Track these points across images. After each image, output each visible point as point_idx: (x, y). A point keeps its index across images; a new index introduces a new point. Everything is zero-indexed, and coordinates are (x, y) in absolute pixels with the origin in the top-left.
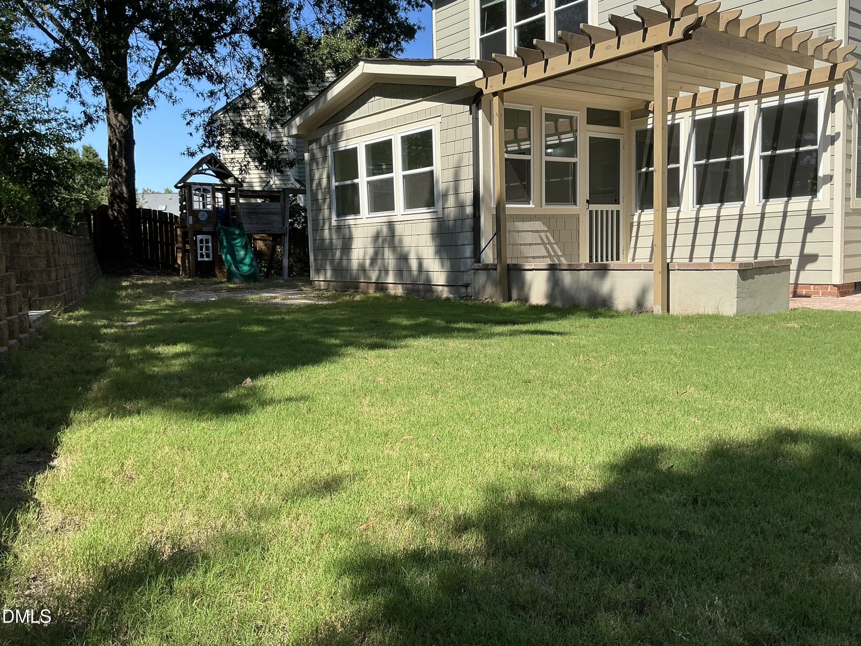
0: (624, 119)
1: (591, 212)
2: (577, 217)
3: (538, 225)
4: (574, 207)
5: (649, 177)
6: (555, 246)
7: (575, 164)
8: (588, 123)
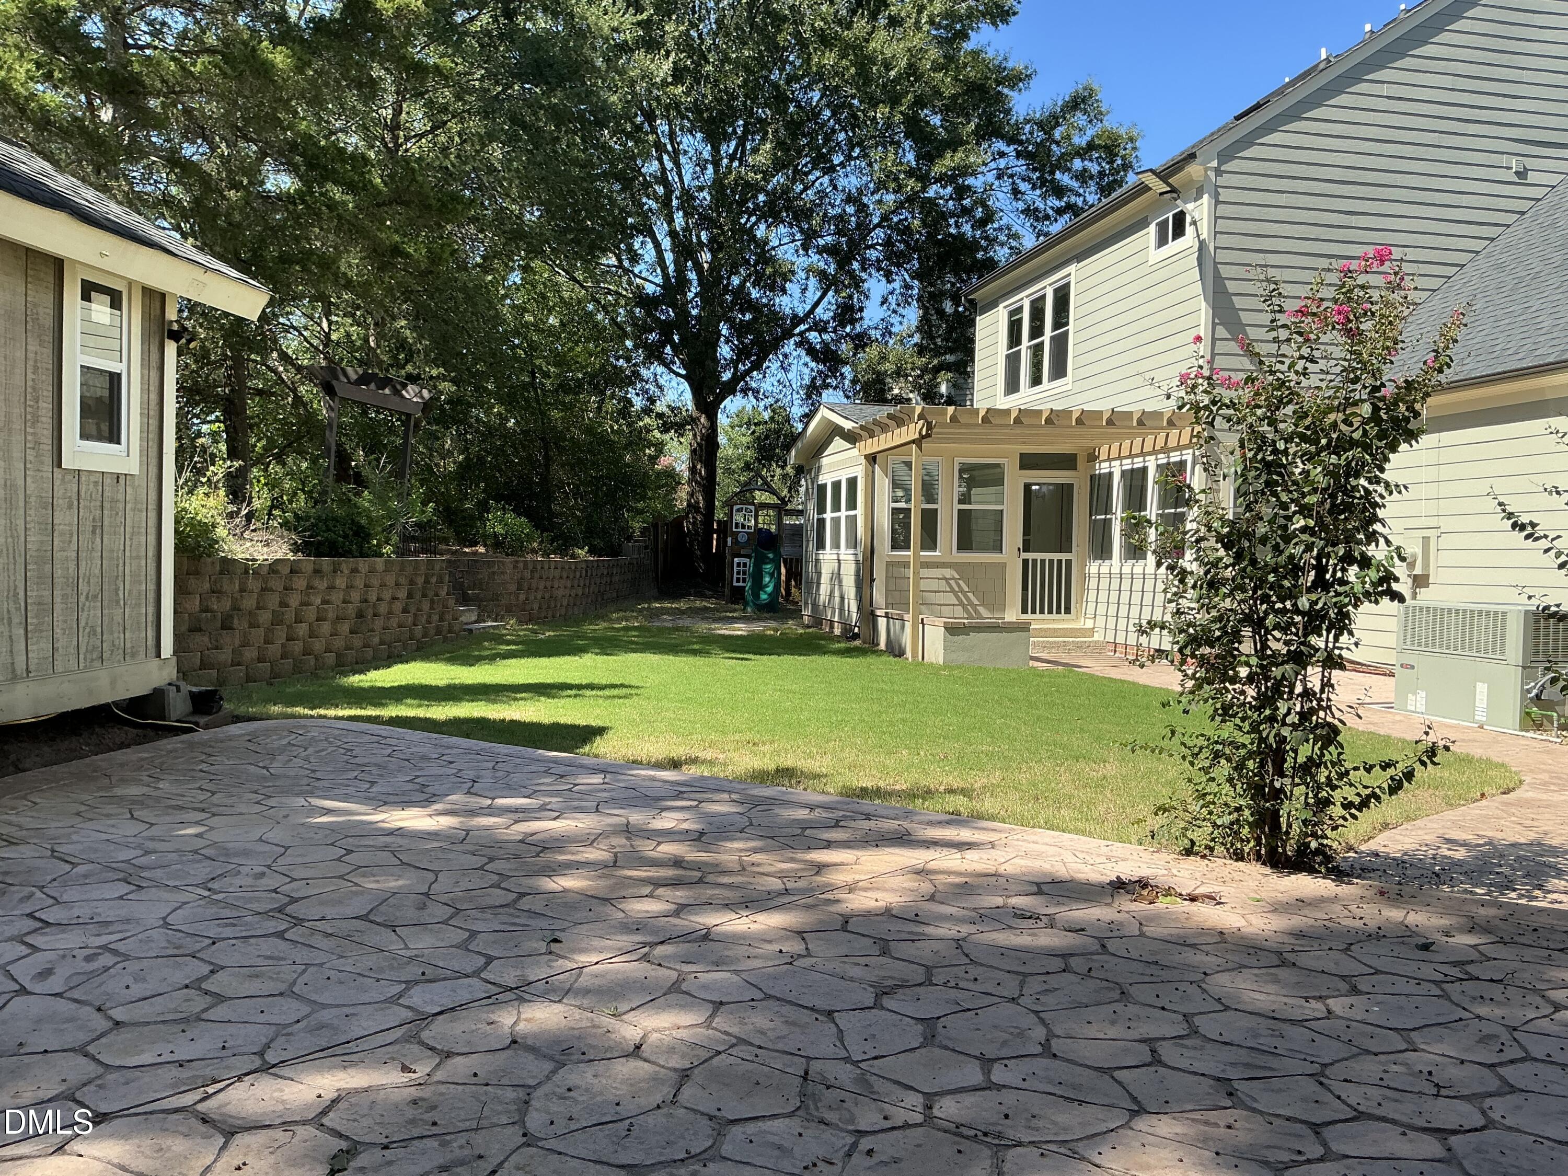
0: (1081, 463)
1: (1025, 562)
2: (1004, 566)
3: (947, 573)
4: (999, 555)
5: (1106, 525)
6: (970, 595)
7: (1002, 511)
8: (1022, 467)
